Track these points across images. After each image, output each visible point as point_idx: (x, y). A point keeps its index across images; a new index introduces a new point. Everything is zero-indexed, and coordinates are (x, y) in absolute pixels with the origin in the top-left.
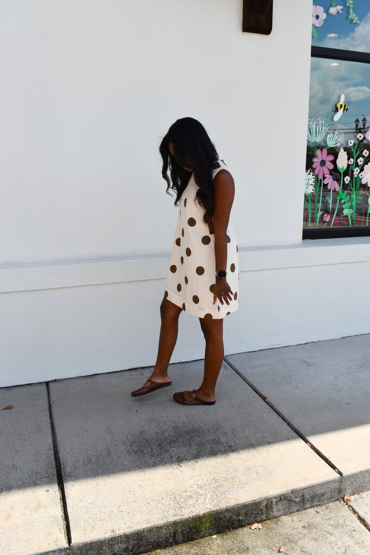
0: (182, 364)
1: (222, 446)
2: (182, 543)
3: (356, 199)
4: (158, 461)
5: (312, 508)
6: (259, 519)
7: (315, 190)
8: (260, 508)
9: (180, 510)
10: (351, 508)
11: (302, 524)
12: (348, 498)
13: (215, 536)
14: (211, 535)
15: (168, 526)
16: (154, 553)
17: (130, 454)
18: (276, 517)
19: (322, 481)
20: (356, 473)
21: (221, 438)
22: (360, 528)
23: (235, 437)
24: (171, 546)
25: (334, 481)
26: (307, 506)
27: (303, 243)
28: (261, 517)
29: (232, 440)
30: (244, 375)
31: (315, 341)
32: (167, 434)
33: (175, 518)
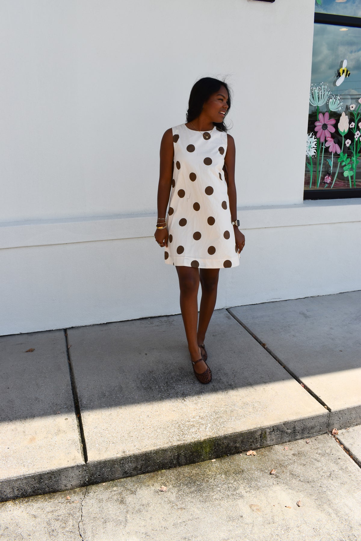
1: (222, 384)
2: (185, 465)
3: (356, 162)
4: (165, 396)
5: (302, 440)
6: (253, 446)
7: (316, 153)
8: (255, 436)
9: (183, 436)
10: (337, 440)
11: (292, 452)
12: (336, 432)
13: (214, 460)
14: (210, 459)
15: (172, 449)
16: (160, 472)
17: (140, 390)
18: (269, 446)
19: (312, 415)
20: (344, 410)
21: (222, 378)
22: (345, 457)
23: (234, 377)
24: (175, 467)
25: (323, 416)
26: (298, 437)
27: (304, 203)
28: (256, 445)
29: (232, 379)
30: (246, 325)
31: (314, 296)
32: (173, 374)
33: (179, 443)
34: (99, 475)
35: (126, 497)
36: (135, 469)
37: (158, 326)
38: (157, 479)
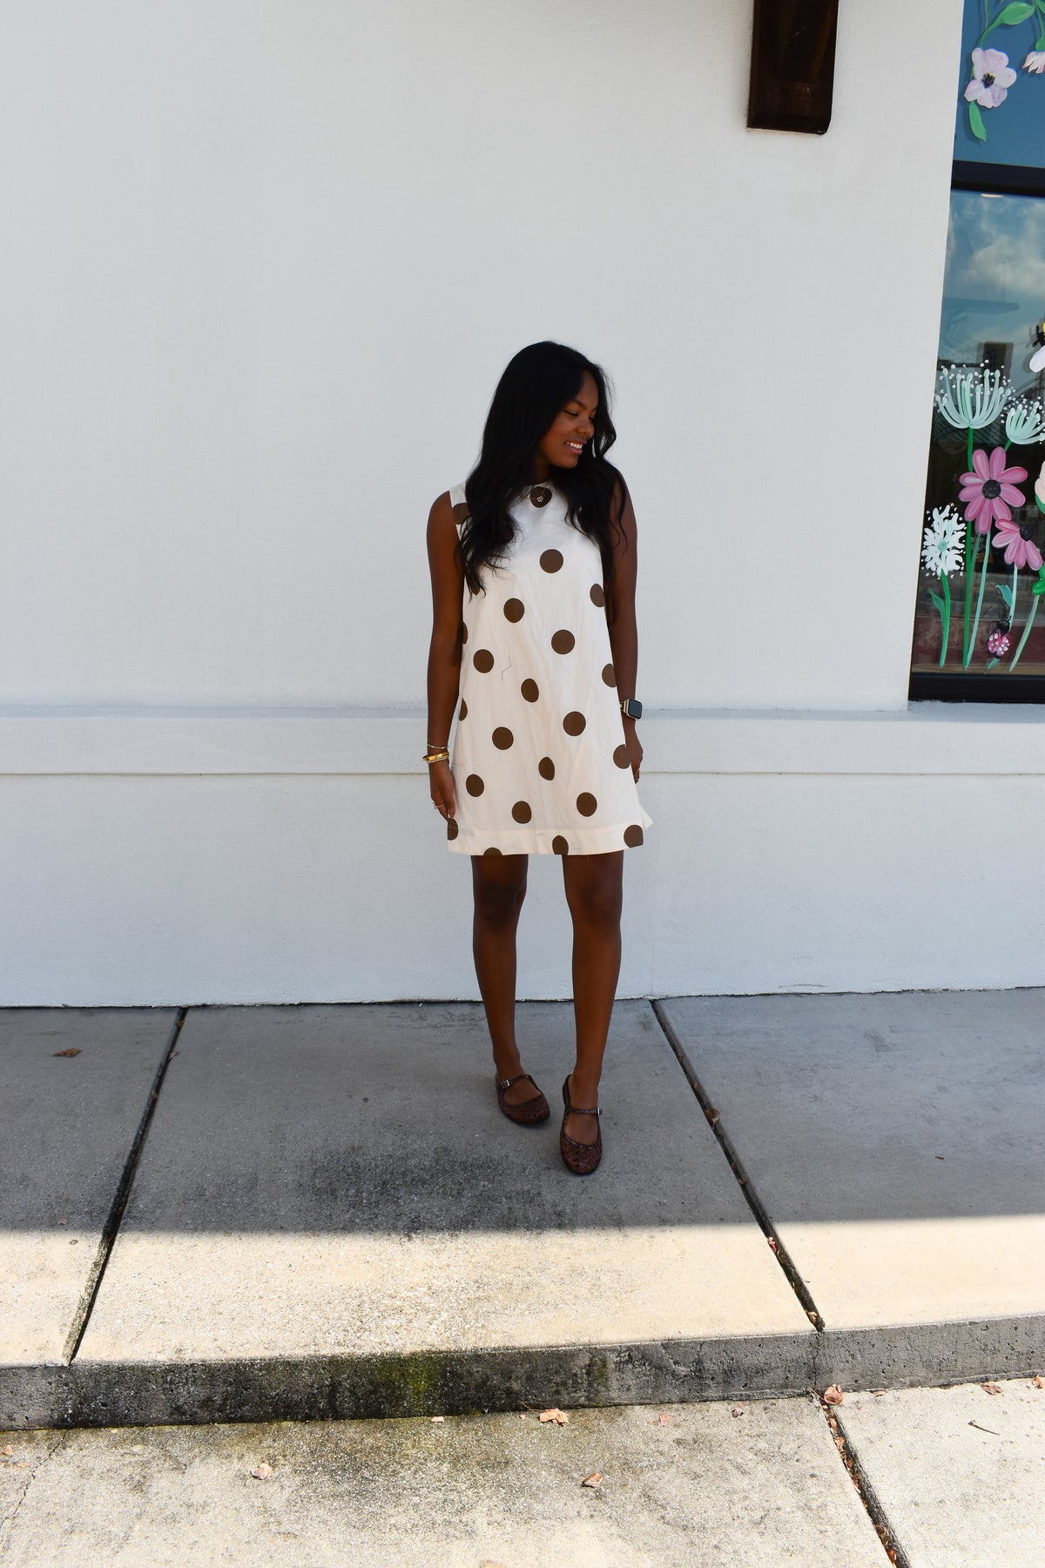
0: (535, 1004)
1: (538, 1209)
2: (351, 1418)
4: (361, 1220)
5: (725, 1403)
6: (565, 1398)
7: (963, 564)
8: (570, 1369)
9: (358, 1334)
10: (833, 1422)
11: (678, 1434)
12: (835, 1394)
13: (441, 1419)
14: (429, 1413)
15: (315, 1366)
16: (275, 1426)
17: (303, 1193)
18: (616, 1405)
19: (760, 1332)
20: (866, 1332)
21: (544, 1191)
22: (833, 1473)
23: (583, 1193)
24: (323, 1419)
25: (795, 1340)
26: (711, 1393)
28: (572, 1395)
29: (573, 1199)
30: (686, 1051)
31: (931, 987)
32: (413, 1162)
33: (338, 1351)
34: (104, 1405)
35: (155, 1475)
36: (206, 1403)
37: (435, 1026)
38: (260, 1442)
